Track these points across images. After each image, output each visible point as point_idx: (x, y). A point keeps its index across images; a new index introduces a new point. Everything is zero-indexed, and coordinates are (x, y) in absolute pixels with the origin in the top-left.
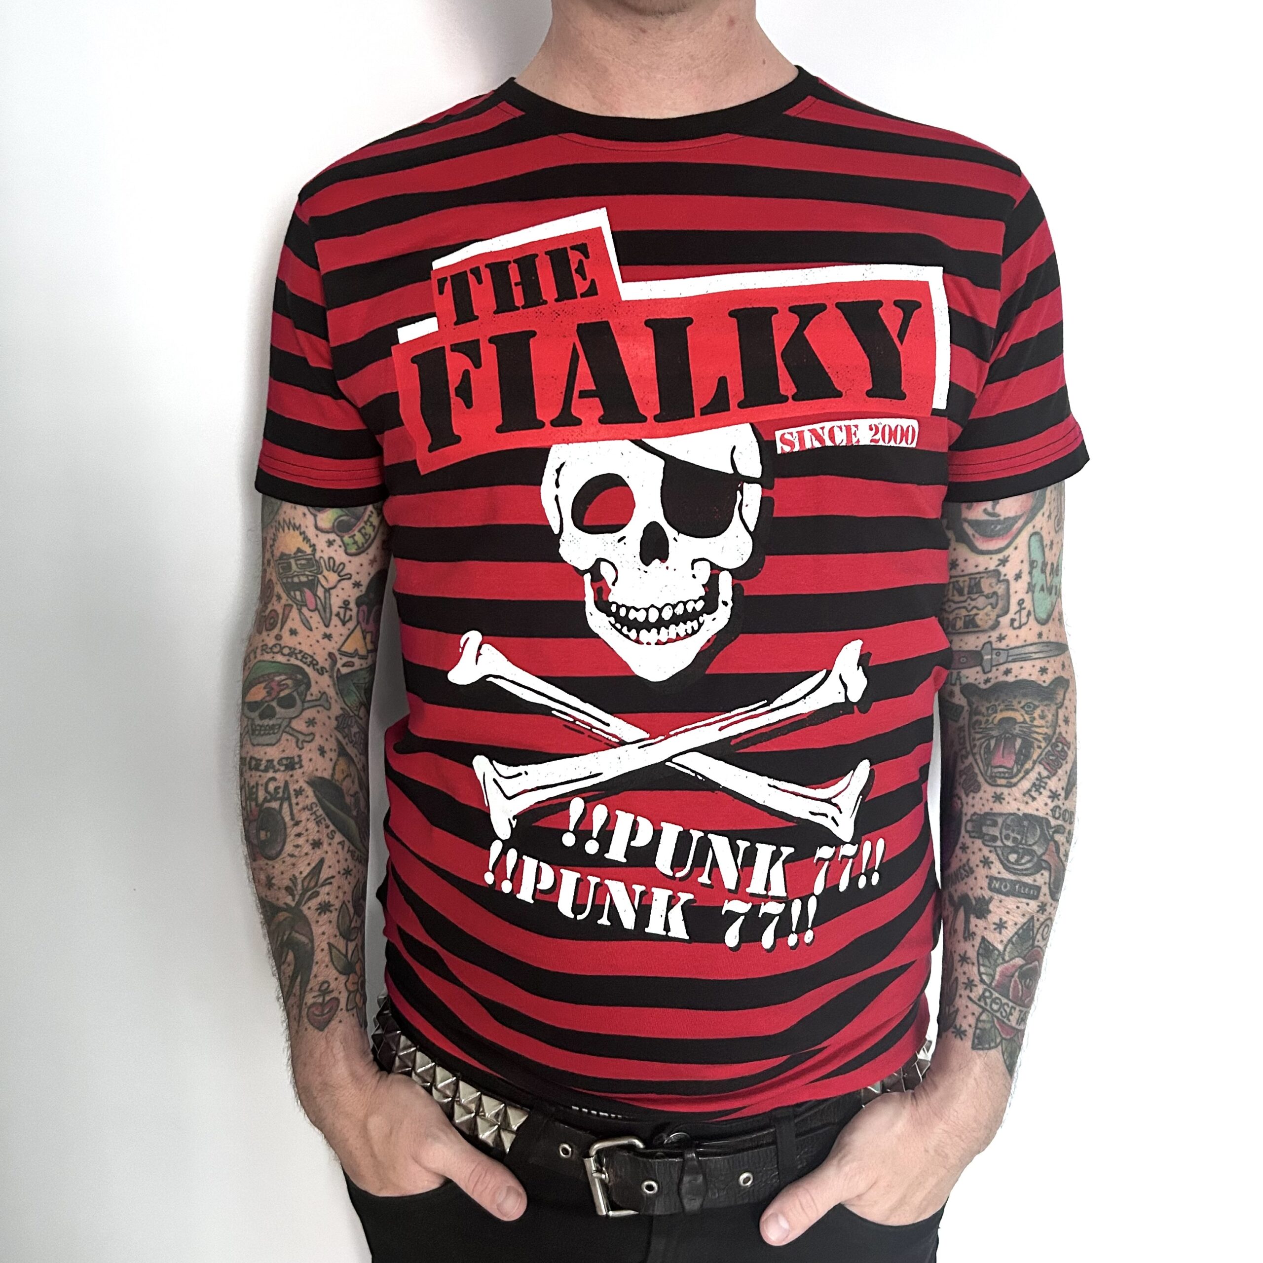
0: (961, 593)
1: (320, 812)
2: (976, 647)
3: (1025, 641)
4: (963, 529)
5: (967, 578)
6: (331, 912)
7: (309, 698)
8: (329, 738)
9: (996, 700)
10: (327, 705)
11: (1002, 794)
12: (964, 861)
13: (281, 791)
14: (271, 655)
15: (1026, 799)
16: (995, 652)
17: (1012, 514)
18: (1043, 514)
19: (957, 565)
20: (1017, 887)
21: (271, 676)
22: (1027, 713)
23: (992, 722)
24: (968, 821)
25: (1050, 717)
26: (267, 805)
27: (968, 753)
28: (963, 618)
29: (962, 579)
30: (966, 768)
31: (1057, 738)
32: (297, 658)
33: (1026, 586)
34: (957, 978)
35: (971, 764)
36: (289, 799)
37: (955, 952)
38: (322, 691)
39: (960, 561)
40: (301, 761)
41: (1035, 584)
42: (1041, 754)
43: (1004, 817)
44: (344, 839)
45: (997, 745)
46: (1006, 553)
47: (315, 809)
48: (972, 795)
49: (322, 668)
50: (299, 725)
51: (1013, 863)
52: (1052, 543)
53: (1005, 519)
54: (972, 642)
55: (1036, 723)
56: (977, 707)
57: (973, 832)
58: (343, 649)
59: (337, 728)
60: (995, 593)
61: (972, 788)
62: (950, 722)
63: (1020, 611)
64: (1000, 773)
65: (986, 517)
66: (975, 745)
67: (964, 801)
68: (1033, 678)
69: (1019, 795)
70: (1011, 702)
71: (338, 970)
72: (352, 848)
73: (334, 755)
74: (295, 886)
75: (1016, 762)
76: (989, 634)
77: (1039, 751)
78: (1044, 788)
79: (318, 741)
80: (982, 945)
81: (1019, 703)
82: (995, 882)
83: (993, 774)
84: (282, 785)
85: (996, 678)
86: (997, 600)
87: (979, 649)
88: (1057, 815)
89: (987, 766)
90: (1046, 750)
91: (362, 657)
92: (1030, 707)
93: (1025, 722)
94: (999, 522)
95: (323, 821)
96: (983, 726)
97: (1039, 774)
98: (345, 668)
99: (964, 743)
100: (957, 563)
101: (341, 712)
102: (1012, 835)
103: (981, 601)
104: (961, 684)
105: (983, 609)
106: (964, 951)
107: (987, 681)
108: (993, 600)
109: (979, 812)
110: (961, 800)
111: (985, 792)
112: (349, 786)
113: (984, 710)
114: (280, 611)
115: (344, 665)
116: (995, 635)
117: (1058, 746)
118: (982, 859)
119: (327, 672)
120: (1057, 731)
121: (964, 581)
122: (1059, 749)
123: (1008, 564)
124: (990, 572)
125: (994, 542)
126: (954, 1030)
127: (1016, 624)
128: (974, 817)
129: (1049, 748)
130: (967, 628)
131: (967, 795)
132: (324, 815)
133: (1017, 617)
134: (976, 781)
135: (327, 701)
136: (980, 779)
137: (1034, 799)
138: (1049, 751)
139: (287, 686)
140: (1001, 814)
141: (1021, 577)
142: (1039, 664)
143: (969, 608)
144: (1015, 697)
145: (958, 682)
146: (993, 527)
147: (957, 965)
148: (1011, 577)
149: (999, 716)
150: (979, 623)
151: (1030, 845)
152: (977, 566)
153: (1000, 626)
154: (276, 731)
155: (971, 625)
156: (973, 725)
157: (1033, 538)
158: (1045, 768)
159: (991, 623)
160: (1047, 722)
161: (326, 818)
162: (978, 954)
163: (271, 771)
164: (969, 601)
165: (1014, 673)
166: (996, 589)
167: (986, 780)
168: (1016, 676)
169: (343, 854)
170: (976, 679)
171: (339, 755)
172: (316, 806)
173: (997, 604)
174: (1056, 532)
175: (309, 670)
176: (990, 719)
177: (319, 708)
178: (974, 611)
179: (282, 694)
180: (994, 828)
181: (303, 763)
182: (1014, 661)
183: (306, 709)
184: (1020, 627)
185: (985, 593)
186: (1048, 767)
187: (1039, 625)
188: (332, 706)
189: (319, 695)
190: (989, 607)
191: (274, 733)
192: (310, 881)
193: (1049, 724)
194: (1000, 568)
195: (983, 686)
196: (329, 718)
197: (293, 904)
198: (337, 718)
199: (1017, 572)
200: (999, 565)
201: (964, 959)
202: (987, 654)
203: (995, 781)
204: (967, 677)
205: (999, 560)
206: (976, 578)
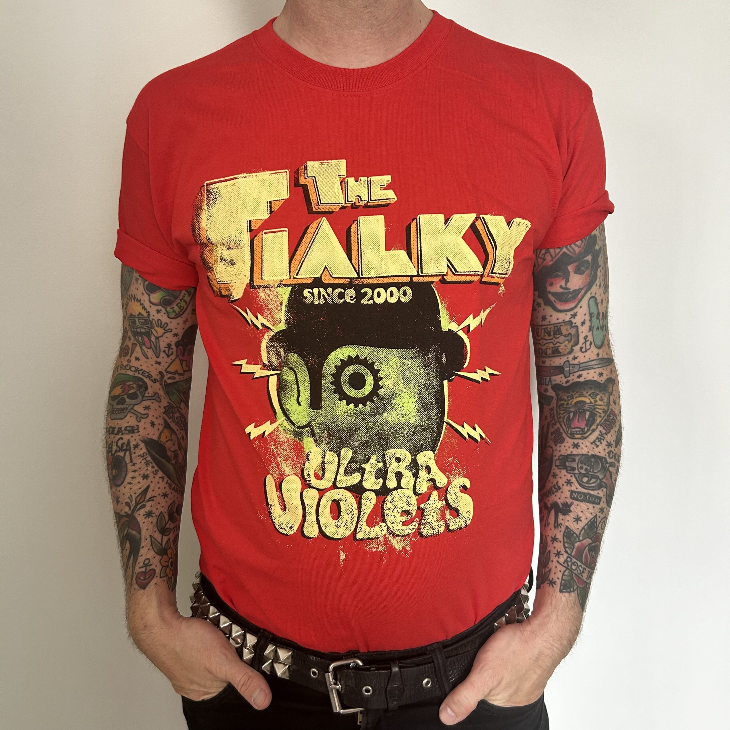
0: (549, 335)
1: (149, 458)
2: (560, 364)
3: (589, 359)
4: (548, 298)
5: (552, 326)
6: (153, 517)
7: (146, 395)
8: (158, 417)
9: (573, 392)
10: (159, 400)
11: (578, 443)
12: (555, 483)
13: (125, 445)
14: (125, 370)
15: (593, 446)
16: (571, 366)
17: (577, 288)
18: (596, 285)
19: (546, 319)
20: (588, 497)
21: (125, 382)
22: (592, 398)
23: (571, 404)
24: (557, 460)
25: (605, 400)
26: (117, 454)
27: (556, 422)
28: (551, 349)
29: (549, 327)
30: (555, 430)
31: (610, 412)
32: (139, 373)
33: (588, 328)
34: (549, 551)
35: (558, 428)
36: (130, 450)
37: (548, 536)
38: (155, 392)
39: (548, 317)
40: (138, 428)
41: (594, 326)
42: (601, 421)
43: (580, 456)
44: (164, 475)
45: (574, 415)
46: (575, 311)
47: (145, 457)
48: (559, 445)
49: (155, 379)
50: (139, 409)
51: (585, 483)
52: (602, 301)
53: (573, 291)
54: (558, 361)
55: (597, 403)
56: (562, 396)
57: (560, 466)
58: (168, 370)
59: (165, 413)
60: (570, 334)
61: (559, 441)
62: (545, 406)
63: (585, 342)
64: (576, 431)
65: (561, 290)
66: (560, 417)
67: (554, 448)
68: (595, 379)
69: (588, 444)
70: (582, 392)
71: (156, 553)
72: (169, 482)
73: (161, 428)
74: (131, 502)
75: (587, 425)
76: (567, 357)
77: (600, 419)
78: (604, 440)
79: (150, 419)
80: (566, 531)
81: (587, 392)
82: (574, 494)
83: (572, 432)
84: (126, 443)
85: (573, 380)
86: (571, 338)
87: (562, 365)
88: (611, 456)
89: (569, 428)
90: (604, 418)
91: (180, 374)
92: (594, 395)
93: (591, 402)
94: (570, 293)
95: (150, 464)
96: (565, 406)
97: (600, 432)
98: (169, 380)
99: (554, 416)
100: (546, 317)
101: (168, 404)
102: (585, 467)
103: (561, 339)
104: (551, 384)
105: (564, 342)
106: (554, 535)
107: (567, 382)
108: (569, 338)
109: (563, 454)
110: (552, 448)
111: (567, 442)
112: (170, 447)
113: (566, 398)
114: (130, 347)
115: (169, 379)
116: (571, 356)
117: (611, 416)
118: (567, 481)
119: (158, 381)
120: (610, 408)
121: (551, 328)
122: (611, 418)
123: (576, 317)
124: (566, 322)
125: (567, 305)
126: (549, 582)
127: (584, 350)
128: (560, 458)
129: (606, 417)
130: (554, 354)
131: (556, 445)
132: (151, 461)
133: (584, 346)
134: (562, 437)
135: (159, 397)
136: (564, 435)
137: (597, 446)
138: (606, 419)
139: (133, 388)
140: (577, 455)
141: (585, 324)
142: (598, 371)
143: (554, 343)
144: (584, 390)
145: (550, 383)
146: (566, 296)
147: (550, 543)
148: (579, 324)
149: (575, 400)
150: (561, 351)
151: (595, 473)
152: (558, 319)
153: (574, 351)
154: (125, 411)
155: (556, 352)
156: (559, 406)
157: (591, 300)
158: (604, 429)
159: (568, 350)
160: (604, 403)
161: (153, 462)
162: (564, 536)
163: (120, 434)
164: (554, 339)
165: (584, 376)
166: (570, 331)
167: (568, 436)
168: (585, 378)
169: (162, 484)
170: (560, 381)
171: (165, 427)
172: (147, 455)
173: (571, 340)
174: (604, 294)
175: (147, 380)
176: (570, 402)
177: (153, 401)
178: (558, 345)
179: (131, 392)
180: (573, 463)
181: (140, 430)
182: (583, 370)
183: (144, 400)
184: (586, 351)
185: (564, 334)
186: (605, 428)
187: (597, 349)
188: (162, 400)
189: (154, 394)
190: (567, 342)
191: (124, 413)
192: (141, 498)
193: (605, 404)
194: (572, 320)
195: (565, 385)
196: (160, 407)
197: (130, 513)
198: (165, 407)
199: (582, 321)
200: (571, 318)
201: (554, 539)
202: (567, 367)
203: (574, 436)
204: (555, 381)
205: (571, 315)
206: (557, 326)
